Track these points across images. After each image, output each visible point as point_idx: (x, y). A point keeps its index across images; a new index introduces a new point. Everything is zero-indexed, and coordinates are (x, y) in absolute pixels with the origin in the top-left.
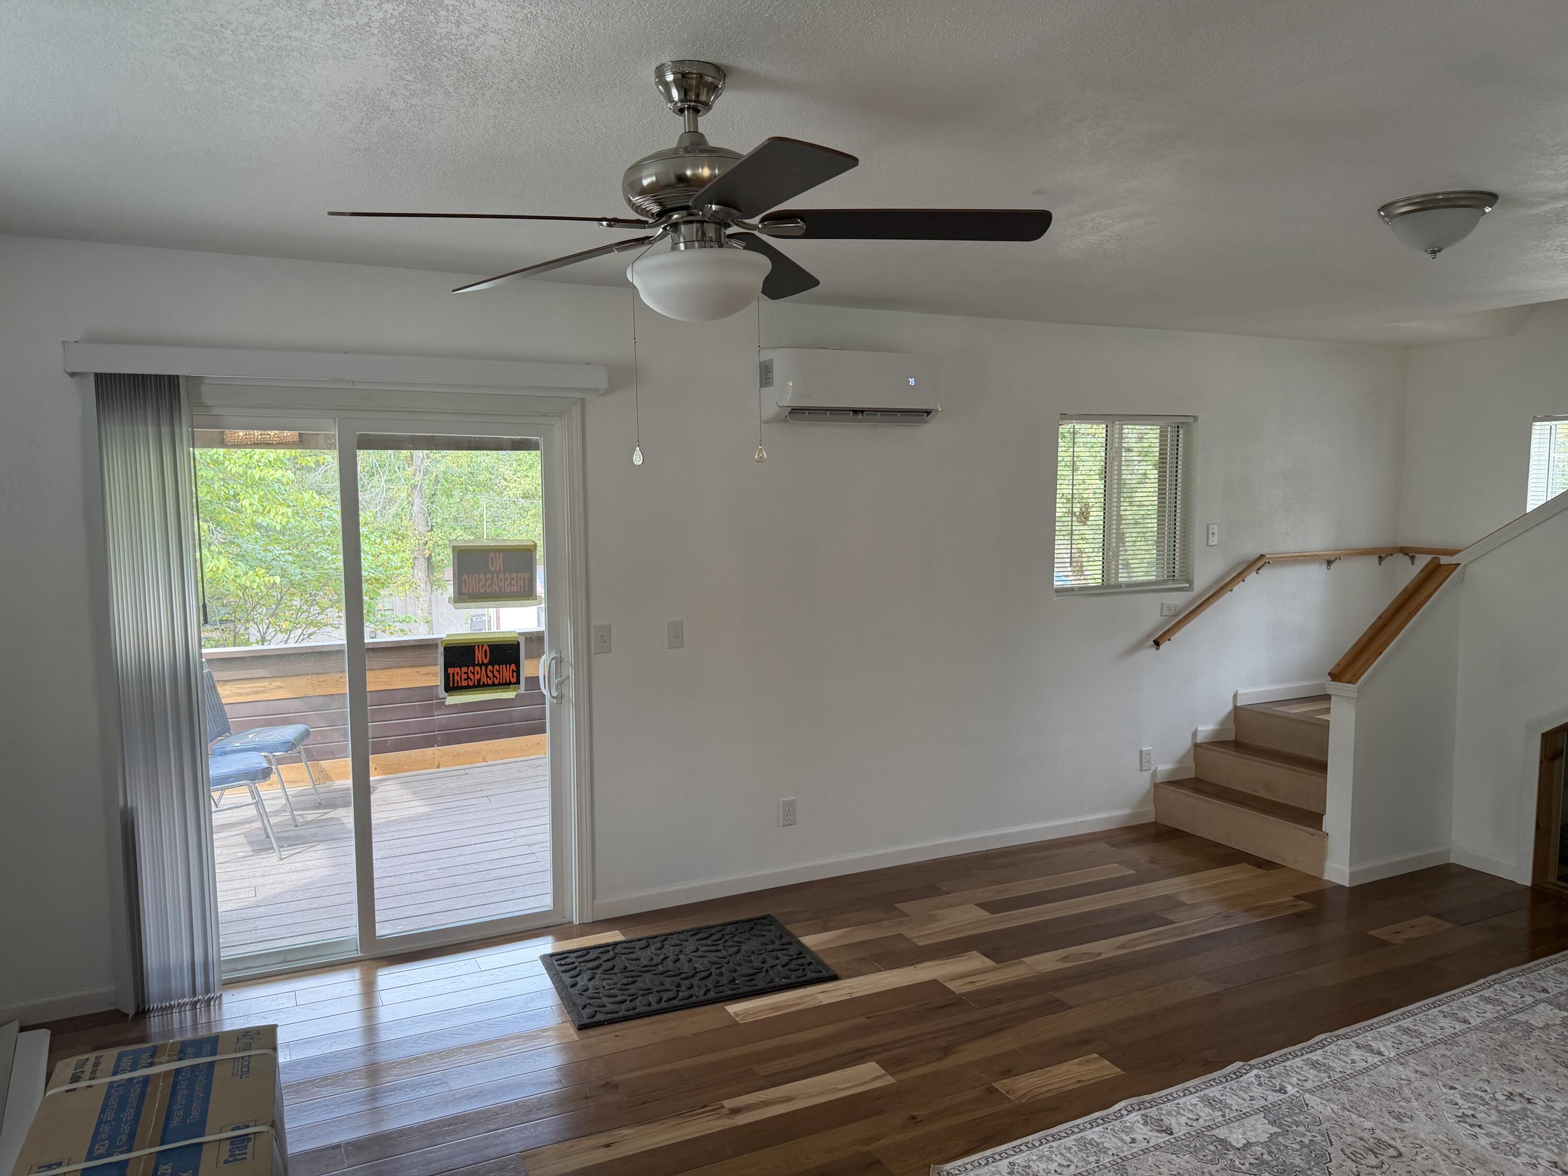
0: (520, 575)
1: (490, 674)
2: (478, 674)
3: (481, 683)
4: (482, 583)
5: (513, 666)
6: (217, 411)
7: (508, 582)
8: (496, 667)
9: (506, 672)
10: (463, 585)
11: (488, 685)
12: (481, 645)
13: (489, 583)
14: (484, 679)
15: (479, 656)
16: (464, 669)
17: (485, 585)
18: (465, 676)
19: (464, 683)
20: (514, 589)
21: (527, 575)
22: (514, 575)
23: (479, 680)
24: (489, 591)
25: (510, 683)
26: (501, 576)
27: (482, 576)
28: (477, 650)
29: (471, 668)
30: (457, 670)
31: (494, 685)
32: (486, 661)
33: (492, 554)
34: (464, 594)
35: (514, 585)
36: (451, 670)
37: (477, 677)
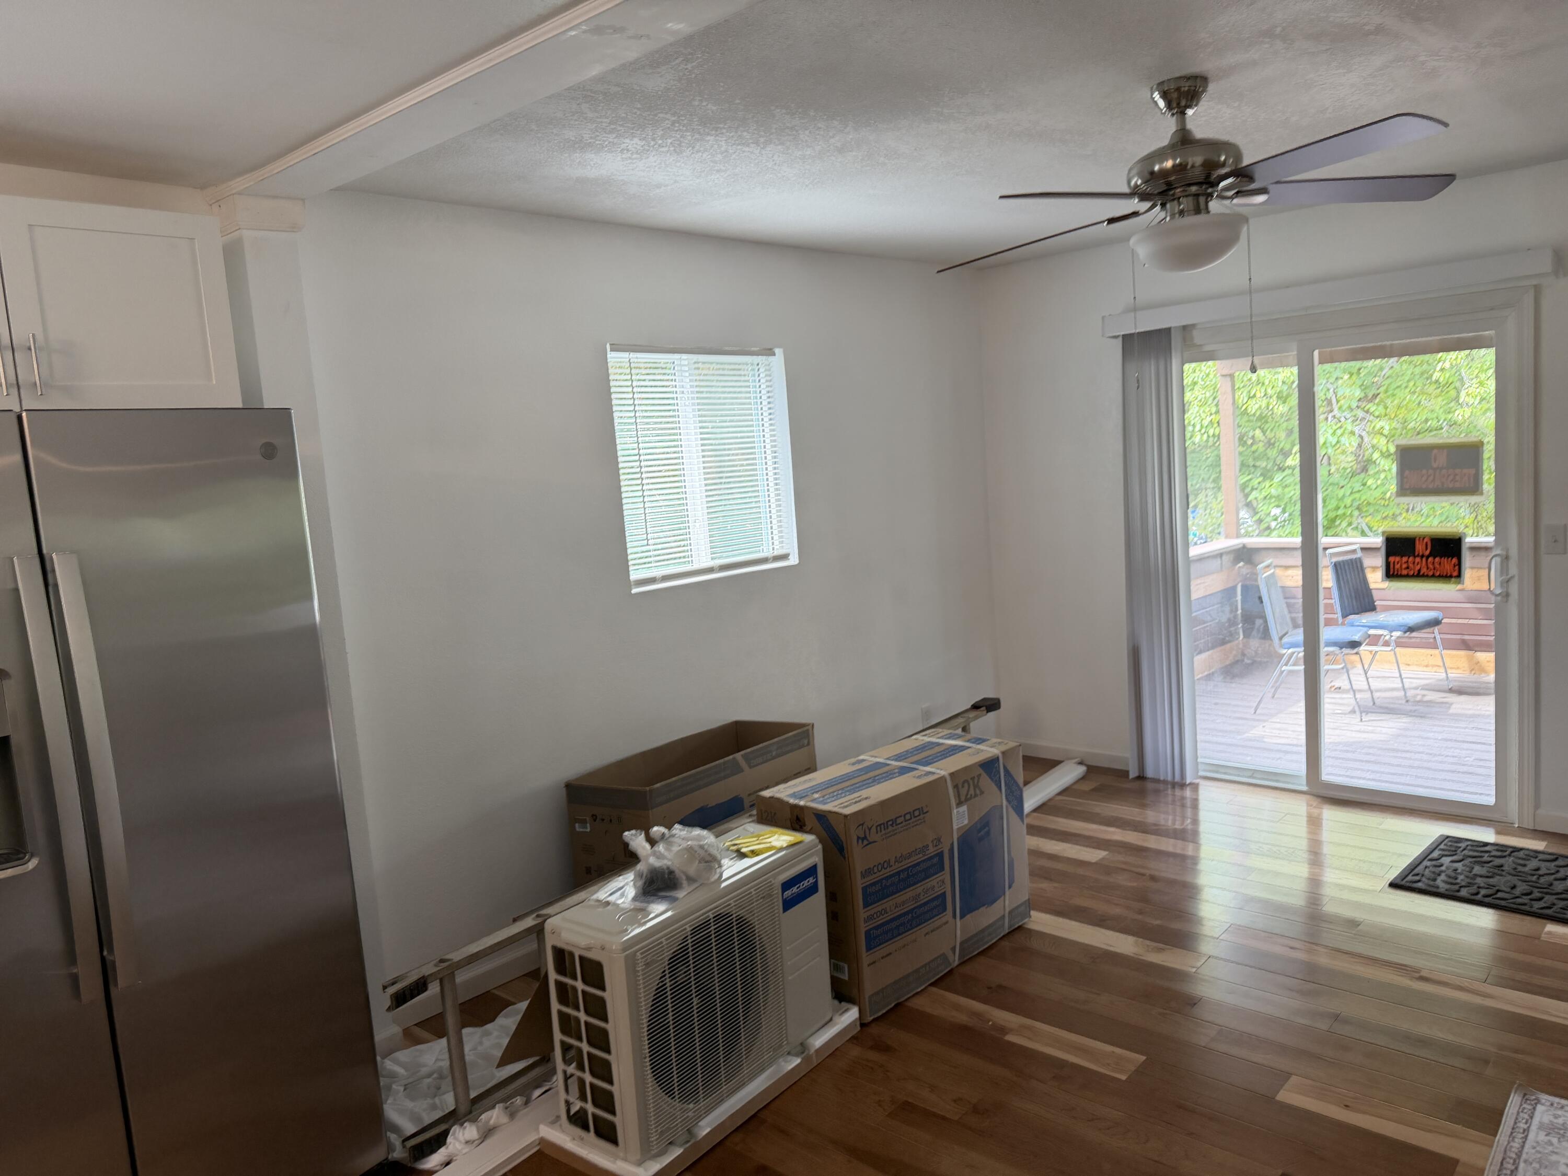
0: (1465, 471)
1: (1431, 566)
2: (1418, 564)
3: (1421, 573)
4: (1424, 479)
5: (1455, 560)
6: (1208, 348)
7: (1451, 477)
8: (1437, 559)
9: (1447, 564)
10: (1405, 480)
11: (1427, 576)
12: (1422, 537)
13: (1431, 478)
14: (1424, 570)
15: (1420, 548)
16: (1405, 559)
17: (1426, 481)
18: (1404, 566)
19: (1405, 572)
20: (1458, 485)
21: (1473, 471)
22: (1458, 471)
23: (1419, 571)
24: (1431, 486)
25: (1451, 576)
26: (1444, 471)
27: (1424, 471)
28: (1417, 542)
29: (1411, 559)
30: (1398, 559)
31: (1433, 576)
32: (1428, 552)
33: (1435, 451)
34: (1407, 489)
35: (1457, 481)
36: (1391, 559)
37: (1418, 567)
